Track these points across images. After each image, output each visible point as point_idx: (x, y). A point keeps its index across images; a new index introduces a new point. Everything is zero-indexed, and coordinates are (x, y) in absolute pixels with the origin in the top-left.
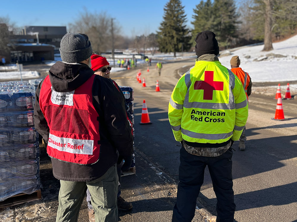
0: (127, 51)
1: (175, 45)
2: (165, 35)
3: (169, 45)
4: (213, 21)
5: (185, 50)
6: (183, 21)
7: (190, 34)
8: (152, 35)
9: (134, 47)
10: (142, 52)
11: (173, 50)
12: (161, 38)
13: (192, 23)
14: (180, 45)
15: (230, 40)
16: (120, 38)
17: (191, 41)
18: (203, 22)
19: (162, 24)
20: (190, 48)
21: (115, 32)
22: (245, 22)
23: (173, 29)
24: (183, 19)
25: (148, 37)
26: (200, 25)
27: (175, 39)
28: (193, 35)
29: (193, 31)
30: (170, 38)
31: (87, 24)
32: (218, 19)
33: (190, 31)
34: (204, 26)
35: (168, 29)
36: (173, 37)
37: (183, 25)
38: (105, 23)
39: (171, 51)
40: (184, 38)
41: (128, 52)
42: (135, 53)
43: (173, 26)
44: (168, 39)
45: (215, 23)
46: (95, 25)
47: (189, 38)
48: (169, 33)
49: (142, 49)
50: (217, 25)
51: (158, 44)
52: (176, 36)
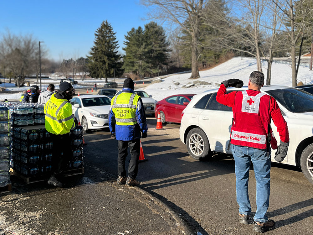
0: (53, 75)
1: (107, 70)
2: (96, 60)
3: (100, 70)
4: (145, 48)
5: (117, 76)
6: (115, 47)
7: (122, 60)
8: (81, 59)
9: (62, 71)
10: (70, 76)
11: (104, 75)
12: (91, 63)
13: (124, 49)
14: (112, 71)
15: (161, 68)
16: (47, 62)
17: (123, 67)
18: (134, 48)
19: (93, 49)
20: (122, 74)
21: (42, 54)
22: (175, 50)
23: (105, 54)
24: (114, 45)
25: (77, 61)
26: (132, 51)
27: (107, 65)
28: (125, 61)
29: (124, 57)
30: (101, 63)
31: (10, 46)
32: (150, 47)
33: (122, 57)
34: (135, 52)
35: (100, 54)
36: (104, 63)
37: (115, 51)
38: (31, 45)
39: (102, 77)
40: (116, 64)
43: (104, 52)
44: (99, 64)
45: (146, 50)
46: (18, 48)
47: (121, 64)
48: (100, 58)
49: (71, 74)
50: (148, 52)
51: (88, 69)
52: (107, 62)
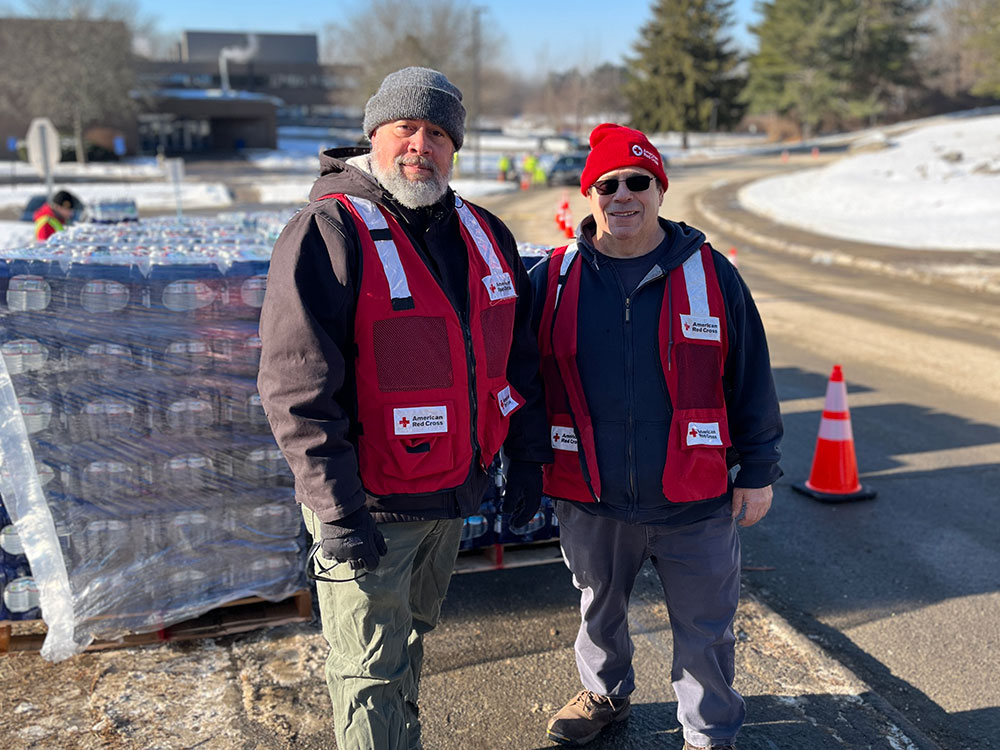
0: (516, 122)
1: (688, 107)
2: (656, 72)
3: (666, 105)
4: (830, 24)
5: (723, 127)
6: (721, 23)
7: (741, 70)
8: (606, 70)
9: (542, 110)
10: (568, 127)
11: (679, 124)
12: (639, 82)
13: (752, 30)
14: (707, 108)
15: (885, 96)
16: (496, 79)
17: (744, 96)
18: (791, 25)
19: (644, 32)
20: (739, 119)
21: (483, 54)
22: (944, 28)
23: (685, 49)
24: (720, 14)
25: (591, 76)
26: (779, 37)
27: (689, 87)
28: (754, 71)
29: (751, 58)
30: (671, 83)
31: (390, 25)
32: (848, 17)
33: (743, 60)
34: (793, 41)
35: (667, 51)
36: (681, 78)
37: (720, 35)
38: (450, 23)
39: (671, 129)
40: (720, 84)
41: (520, 128)
42: (546, 131)
43: (685, 41)
44: (664, 85)
45: (835, 31)
46: (415, 33)
47: (739, 84)
48: (669, 63)
49: (571, 120)
50: (840, 40)
51: (625, 101)
52: (692, 76)
